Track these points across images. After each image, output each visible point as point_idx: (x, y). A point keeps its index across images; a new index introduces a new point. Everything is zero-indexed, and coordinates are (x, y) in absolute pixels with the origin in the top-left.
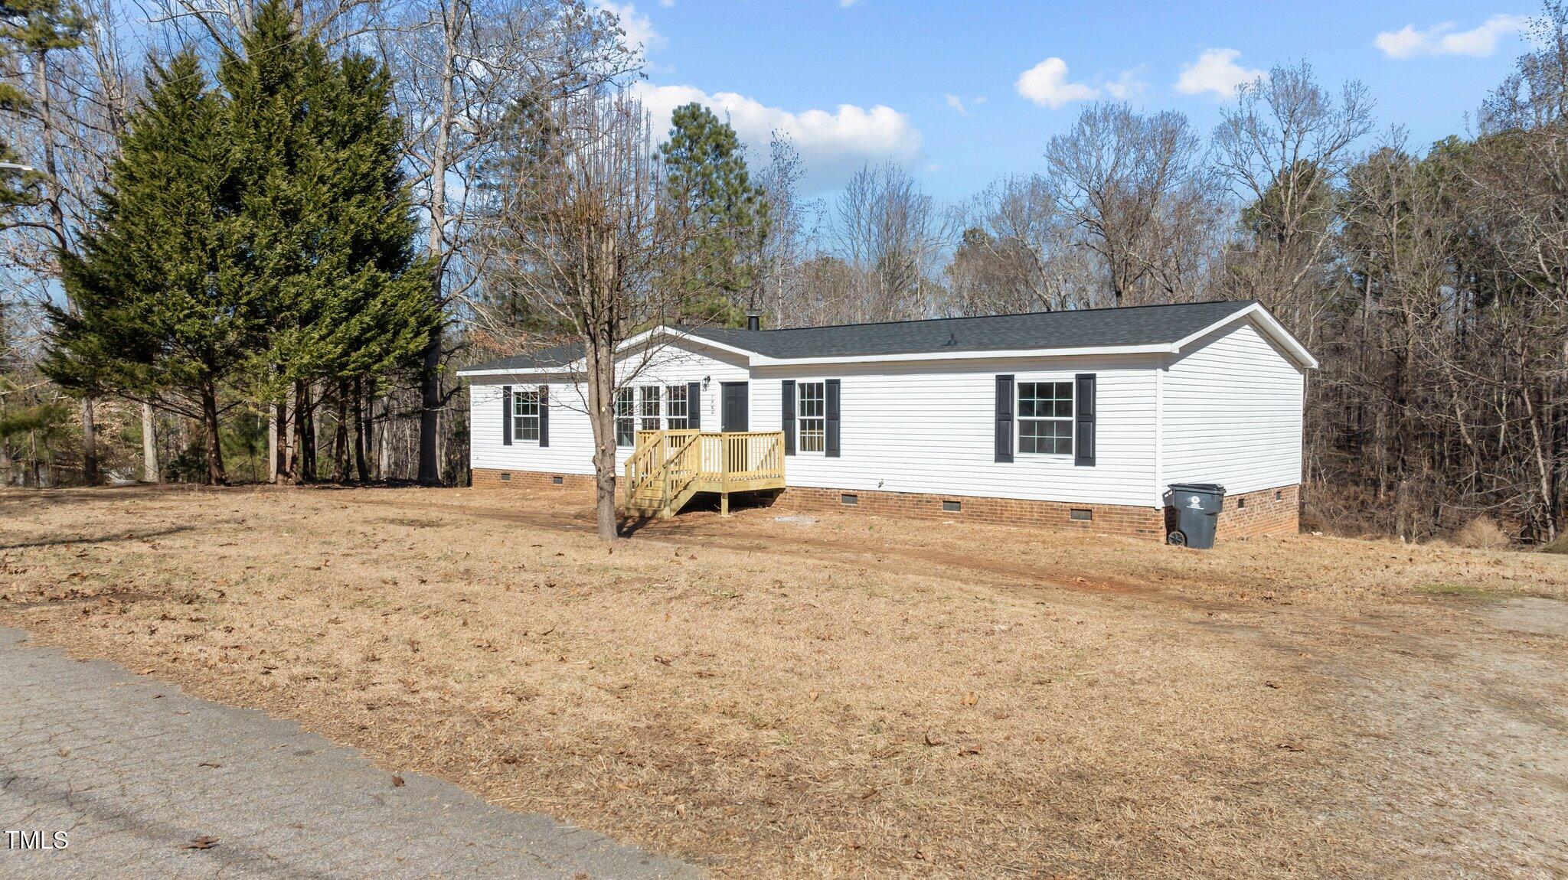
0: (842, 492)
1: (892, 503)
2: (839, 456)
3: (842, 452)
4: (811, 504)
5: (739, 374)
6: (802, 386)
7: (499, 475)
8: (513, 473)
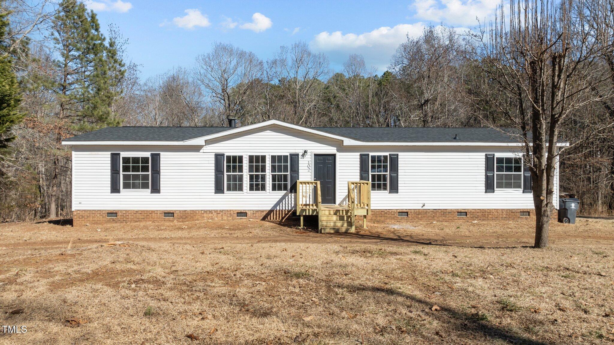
0: (399, 211)
1: (429, 214)
2: (397, 192)
3: (399, 191)
4: (378, 219)
5: (329, 150)
6: (373, 157)
7: (104, 214)
8: (121, 212)
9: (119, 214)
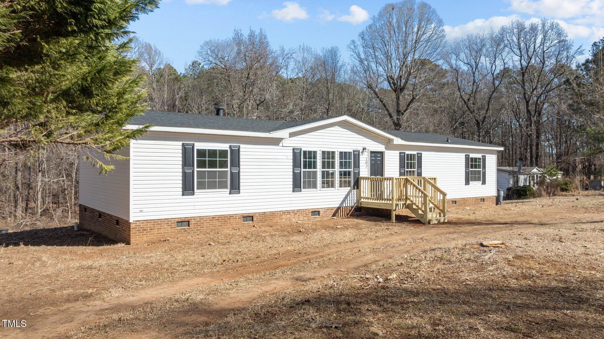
5: (379, 147)
6: (408, 155)
7: (173, 223)
8: (194, 219)
9: (192, 222)
